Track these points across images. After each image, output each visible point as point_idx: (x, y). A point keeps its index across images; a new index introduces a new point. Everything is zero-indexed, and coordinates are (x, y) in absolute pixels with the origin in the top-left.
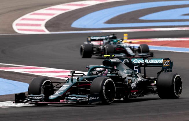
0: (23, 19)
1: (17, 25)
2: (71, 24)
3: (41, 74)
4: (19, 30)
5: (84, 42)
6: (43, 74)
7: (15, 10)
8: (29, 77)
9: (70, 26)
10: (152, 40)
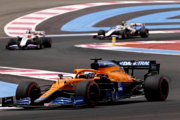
0: (14, 23)
1: (9, 28)
2: (60, 28)
3: (37, 77)
4: (10, 33)
5: (74, 45)
6: (39, 77)
7: (5, 15)
8: (25, 79)
9: (60, 30)
10: (139, 43)
